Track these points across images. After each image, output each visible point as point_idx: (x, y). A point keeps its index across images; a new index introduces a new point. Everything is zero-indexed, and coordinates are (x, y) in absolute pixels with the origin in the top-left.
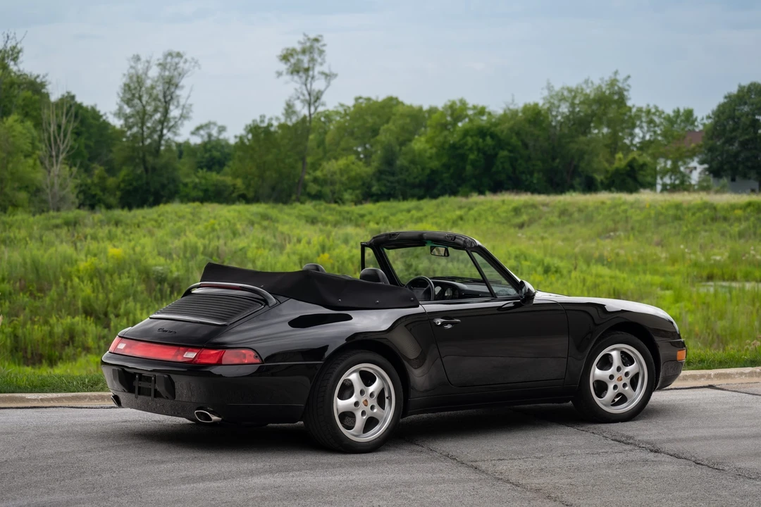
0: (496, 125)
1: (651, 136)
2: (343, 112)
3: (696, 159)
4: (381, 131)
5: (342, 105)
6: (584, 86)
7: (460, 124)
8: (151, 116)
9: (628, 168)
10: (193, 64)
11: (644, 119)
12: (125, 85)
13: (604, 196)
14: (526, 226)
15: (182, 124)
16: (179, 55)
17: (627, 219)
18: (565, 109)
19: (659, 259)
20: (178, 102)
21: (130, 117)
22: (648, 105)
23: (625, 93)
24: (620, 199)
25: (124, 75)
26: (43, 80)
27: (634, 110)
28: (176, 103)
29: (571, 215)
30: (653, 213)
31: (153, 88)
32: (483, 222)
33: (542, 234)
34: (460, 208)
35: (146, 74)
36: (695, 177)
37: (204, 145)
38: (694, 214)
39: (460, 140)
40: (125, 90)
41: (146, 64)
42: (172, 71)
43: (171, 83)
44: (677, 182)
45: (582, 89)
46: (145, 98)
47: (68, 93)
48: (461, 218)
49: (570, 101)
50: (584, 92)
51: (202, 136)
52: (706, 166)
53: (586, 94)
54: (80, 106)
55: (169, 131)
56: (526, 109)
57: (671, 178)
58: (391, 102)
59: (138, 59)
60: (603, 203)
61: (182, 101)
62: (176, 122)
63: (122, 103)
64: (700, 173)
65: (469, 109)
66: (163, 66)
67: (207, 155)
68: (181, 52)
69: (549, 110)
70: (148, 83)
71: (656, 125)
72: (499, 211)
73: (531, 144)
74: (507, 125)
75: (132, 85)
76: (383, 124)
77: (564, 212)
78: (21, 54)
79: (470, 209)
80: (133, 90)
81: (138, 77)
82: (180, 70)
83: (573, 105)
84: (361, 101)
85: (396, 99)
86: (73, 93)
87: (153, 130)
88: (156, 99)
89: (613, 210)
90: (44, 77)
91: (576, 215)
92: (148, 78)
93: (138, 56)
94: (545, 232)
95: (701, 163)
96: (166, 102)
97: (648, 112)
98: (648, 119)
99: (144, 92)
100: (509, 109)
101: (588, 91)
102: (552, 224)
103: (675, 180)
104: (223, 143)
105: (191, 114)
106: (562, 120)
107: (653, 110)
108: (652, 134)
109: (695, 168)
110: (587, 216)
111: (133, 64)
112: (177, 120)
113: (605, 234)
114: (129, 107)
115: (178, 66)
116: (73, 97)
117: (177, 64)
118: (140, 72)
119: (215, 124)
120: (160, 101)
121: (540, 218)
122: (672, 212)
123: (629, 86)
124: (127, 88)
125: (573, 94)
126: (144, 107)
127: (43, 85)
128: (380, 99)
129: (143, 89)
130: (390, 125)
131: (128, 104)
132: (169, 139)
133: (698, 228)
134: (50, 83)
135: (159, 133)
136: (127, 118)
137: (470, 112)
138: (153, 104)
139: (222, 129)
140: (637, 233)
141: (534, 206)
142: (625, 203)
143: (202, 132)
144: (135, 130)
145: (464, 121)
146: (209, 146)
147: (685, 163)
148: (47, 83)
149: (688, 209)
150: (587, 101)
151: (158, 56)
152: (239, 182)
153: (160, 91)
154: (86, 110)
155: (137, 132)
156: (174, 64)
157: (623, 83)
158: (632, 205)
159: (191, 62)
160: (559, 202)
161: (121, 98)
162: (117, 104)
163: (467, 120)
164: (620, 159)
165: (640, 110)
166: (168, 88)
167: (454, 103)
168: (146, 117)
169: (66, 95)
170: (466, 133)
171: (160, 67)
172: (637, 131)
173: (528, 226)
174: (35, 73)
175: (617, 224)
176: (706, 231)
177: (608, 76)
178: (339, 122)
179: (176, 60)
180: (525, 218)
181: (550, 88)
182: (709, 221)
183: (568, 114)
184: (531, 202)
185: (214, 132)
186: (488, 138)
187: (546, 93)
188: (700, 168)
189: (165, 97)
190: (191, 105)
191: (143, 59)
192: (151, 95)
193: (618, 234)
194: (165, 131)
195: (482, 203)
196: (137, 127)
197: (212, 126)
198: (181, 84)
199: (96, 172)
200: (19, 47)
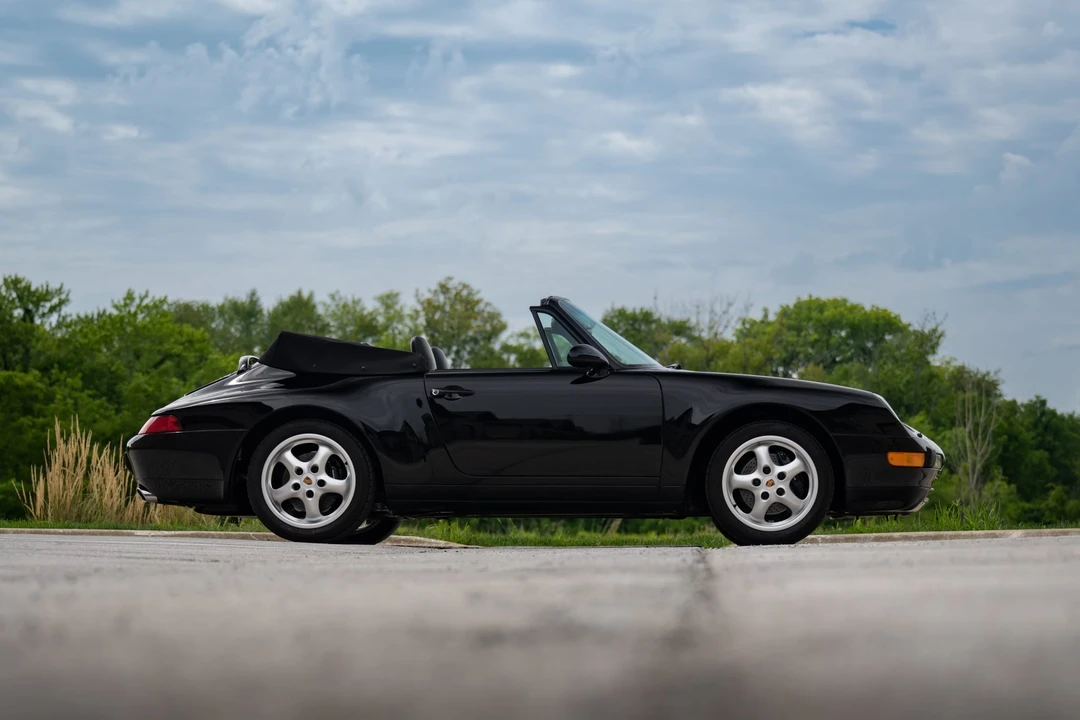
26: (995, 378)
47: (1038, 397)
54: (1053, 413)
86: (1043, 398)
90: (996, 373)
116: (1043, 403)
127: (994, 385)
148: (1001, 382)
154: (1062, 418)
169: (1034, 399)
174: (983, 370)
199: (1053, 493)
200: (940, 329)
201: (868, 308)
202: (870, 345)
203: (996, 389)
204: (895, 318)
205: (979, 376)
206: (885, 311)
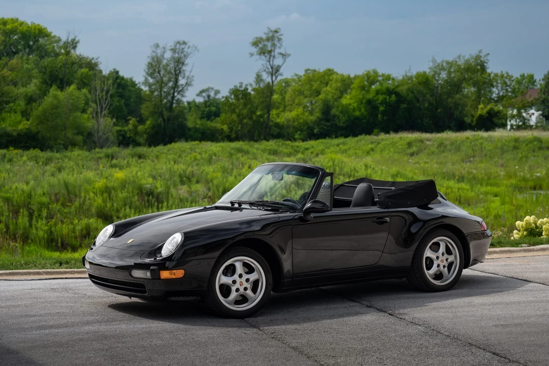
0: (397, 87)
1: (504, 93)
2: (297, 79)
3: (534, 108)
4: (322, 92)
5: (296, 75)
6: (458, 60)
7: (373, 87)
8: (166, 84)
9: (487, 115)
10: (194, 49)
11: (499, 82)
12: (149, 63)
13: (469, 134)
14: (415, 154)
15: (187, 89)
16: (184, 43)
17: (482, 149)
18: (444, 75)
19: (499, 176)
20: (184, 74)
21: (152, 85)
22: (502, 72)
23: (485, 64)
24: (479, 135)
25: (149, 57)
26: (96, 61)
27: (492, 75)
28: (183, 75)
29: (445, 147)
30: (499, 145)
31: (167, 65)
32: (387, 152)
33: (425, 160)
34: (372, 143)
35: (163, 56)
36: (533, 120)
37: (205, 102)
38: (527, 145)
39: (373, 97)
40: (149, 67)
41: (163, 50)
42: (180, 53)
43: (179, 62)
44: (521, 123)
45: (456, 62)
46: (162, 73)
47: (114, 69)
48: (372, 150)
49: (448, 70)
50: (457, 64)
51: (204, 97)
52: (540, 112)
53: (458, 65)
54: (123, 78)
55: (178, 94)
56: (418, 75)
57: (516, 121)
58: (330, 72)
59: (157, 46)
60: (468, 138)
61: (187, 74)
62: (183, 88)
63: (147, 76)
64: (536, 118)
65: (380, 76)
66: (174, 50)
67: (207, 109)
68: (186, 41)
69: (434, 76)
70: (165, 62)
71: (507, 86)
72: (398, 144)
73: (421, 99)
74: (405, 87)
75: (153, 63)
76: (323, 87)
77: (441, 145)
78: (78, 44)
79: (379, 143)
80: (154, 67)
81: (157, 58)
82: (185, 53)
83: (449, 73)
84: (309, 72)
85: (333, 70)
86: (117, 70)
87: (168, 94)
88: (170, 73)
89: (473, 143)
90: (97, 59)
91: (448, 147)
92: (164, 59)
93: (157, 44)
94: (427, 159)
95: (537, 111)
96: (176, 75)
97: (502, 76)
98: (502, 81)
99: (162, 68)
100: (406, 76)
101: (460, 63)
102: (433, 153)
103: (519, 122)
104: (218, 102)
105: (193, 82)
106: (442, 83)
107: (505, 75)
108: (505, 91)
109: (533, 114)
110: (457, 147)
111: (154, 50)
112: (183, 86)
113: (467, 159)
114: (152, 78)
115: (184, 50)
116: (117, 72)
117: (183, 49)
118: (159, 55)
119: (212, 89)
120: (172, 74)
121: (425, 149)
122: (512, 144)
123: (487, 60)
124: (150, 66)
125: (450, 65)
126: (162, 78)
127: (96, 64)
128: (322, 70)
129: (161, 66)
130: (328, 88)
131: (151, 76)
132: (178, 99)
133: (529, 155)
134: (101, 63)
135: (172, 95)
136: (150, 86)
137: (380, 78)
138: (168, 76)
139: (217, 92)
140: (488, 158)
141: (422, 141)
142: (482, 138)
143: (204, 94)
144: (156, 93)
145: (376, 85)
146: (208, 104)
147: (526, 111)
148: (99, 63)
149: (524, 142)
150: (459, 69)
151: (171, 44)
152: (225, 127)
153: (172, 67)
154: (127, 80)
155: (158, 95)
156: (181, 49)
157: (484, 58)
158: (486, 139)
159: (192, 48)
160: (438, 138)
161: (147, 72)
162: (144, 76)
163: (378, 83)
164: (482, 109)
165: (496, 75)
166: (178, 65)
167: (369, 72)
168: (163, 85)
169: (113, 70)
170: (378, 92)
171: (172, 51)
172: (494, 89)
173: (417, 154)
174: (91, 57)
175: (476, 153)
176: (534, 156)
177: (474, 53)
178: (294, 86)
179: (183, 46)
180: (414, 149)
181: (434, 61)
182: (536, 149)
183: (446, 78)
184: (419, 138)
185: (212, 94)
186: (394, 95)
187: (431, 65)
188: (537, 114)
189: (175, 71)
190: (193, 76)
191: (161, 45)
192: (166, 70)
193: (476, 159)
194: (176, 94)
195: (386, 140)
196: (158, 91)
197: (210, 90)
198: (185, 63)
199: (131, 122)
200: (77, 39)
201: (29, 23)
202: (31, 43)
203: (97, 67)
204: (44, 29)
205: (88, 60)
206: (39, 25)
